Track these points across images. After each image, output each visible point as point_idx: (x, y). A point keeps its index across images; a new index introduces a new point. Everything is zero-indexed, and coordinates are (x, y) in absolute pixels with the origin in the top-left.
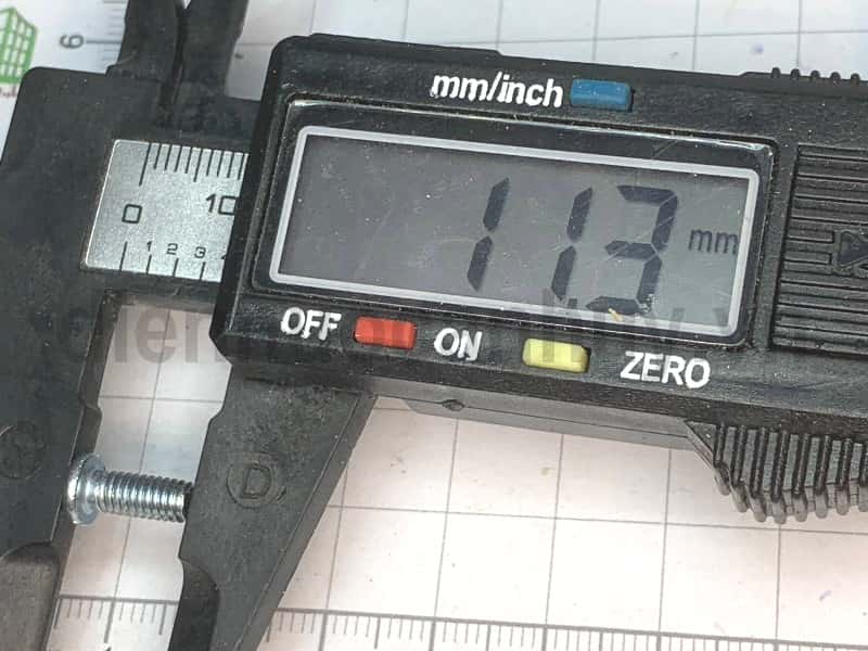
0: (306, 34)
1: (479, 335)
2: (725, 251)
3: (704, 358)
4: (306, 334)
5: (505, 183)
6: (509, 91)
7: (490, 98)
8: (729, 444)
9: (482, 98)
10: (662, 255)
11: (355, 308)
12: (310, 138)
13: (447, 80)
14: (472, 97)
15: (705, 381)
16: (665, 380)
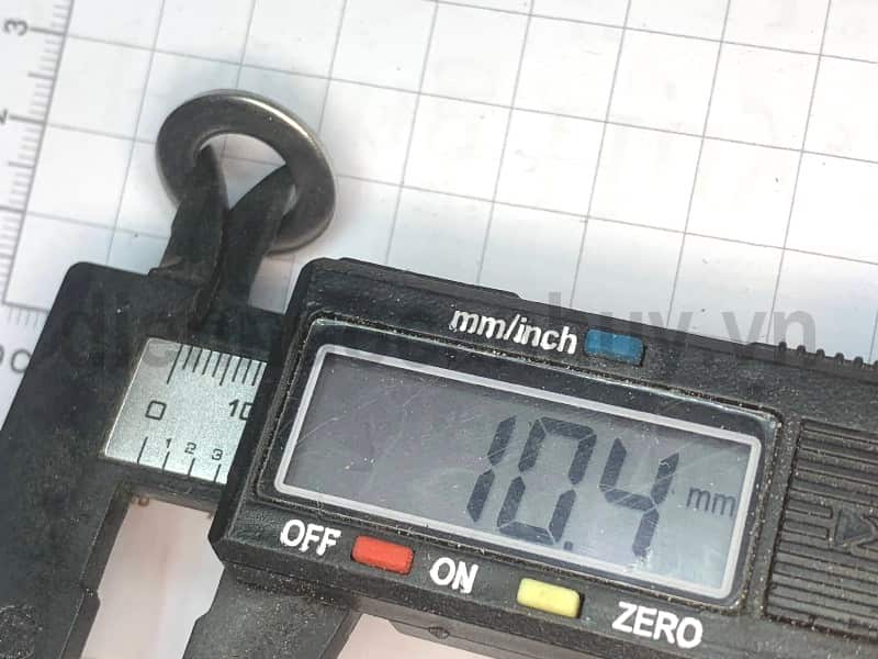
0: (335, 256)
1: (475, 568)
3: (696, 618)
4: (305, 548)
6: (525, 333)
10: (662, 509)
11: (355, 526)
12: (329, 356)
13: (466, 316)
14: (489, 334)
15: (696, 641)
16: (657, 636)
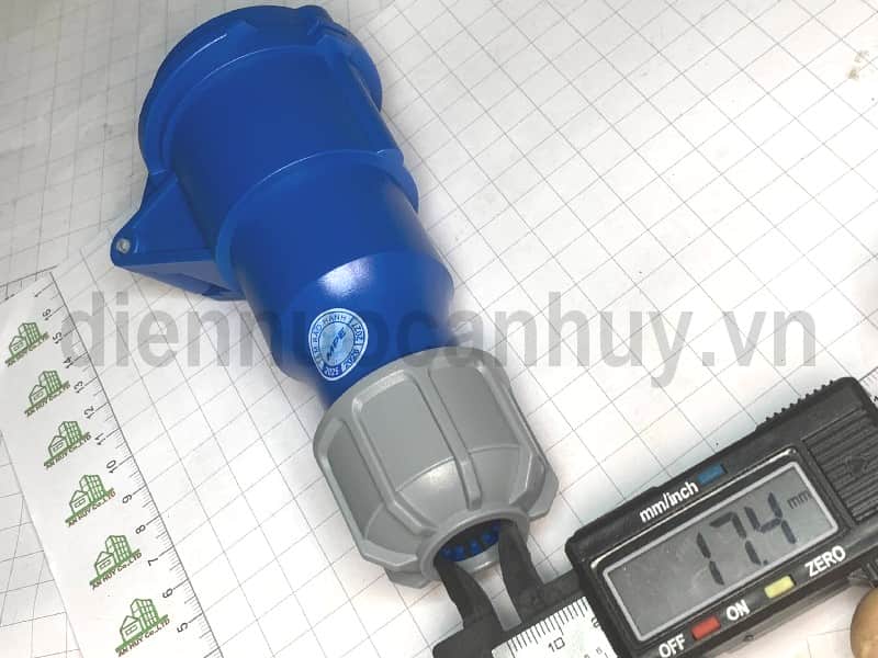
0: (571, 534)
1: (743, 601)
3: (834, 545)
4: (675, 652)
5: (700, 536)
6: (673, 499)
8: (871, 570)
10: (785, 517)
11: (685, 627)
12: (609, 574)
13: (645, 512)
14: (661, 511)
15: (844, 554)
16: (829, 565)
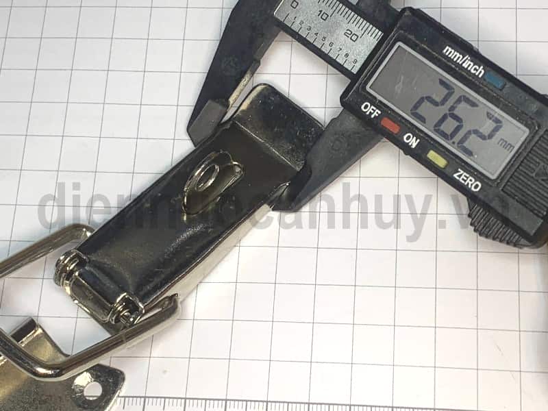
2: (508, 150)
7: (460, 63)
9: (458, 61)
